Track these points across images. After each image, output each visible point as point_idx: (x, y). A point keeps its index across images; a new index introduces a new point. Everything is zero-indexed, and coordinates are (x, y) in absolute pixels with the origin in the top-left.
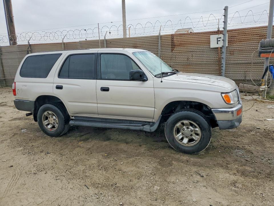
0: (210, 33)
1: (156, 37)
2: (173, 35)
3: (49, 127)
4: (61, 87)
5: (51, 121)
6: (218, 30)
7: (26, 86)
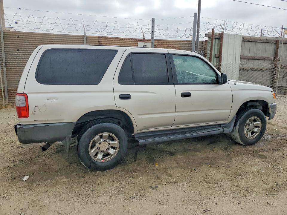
0: (138, 40)
1: (81, 37)
2: (100, 38)
3: (100, 156)
4: (129, 96)
5: (104, 147)
6: (144, 39)
7: (56, 99)
